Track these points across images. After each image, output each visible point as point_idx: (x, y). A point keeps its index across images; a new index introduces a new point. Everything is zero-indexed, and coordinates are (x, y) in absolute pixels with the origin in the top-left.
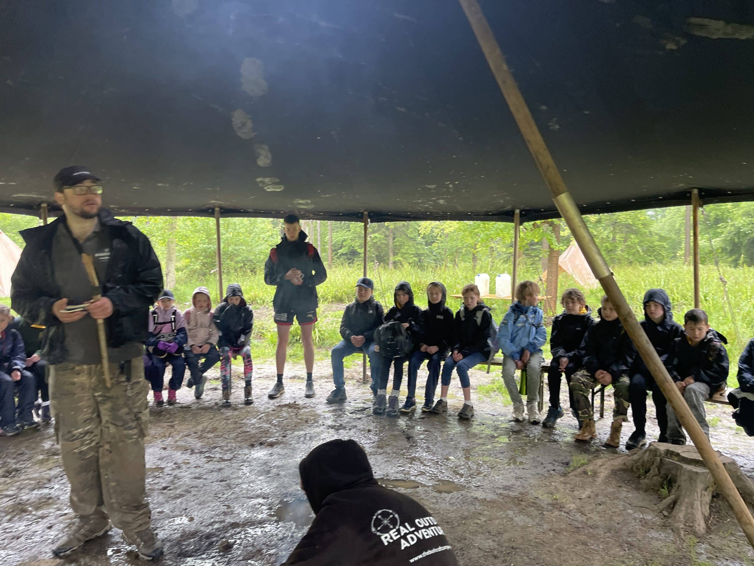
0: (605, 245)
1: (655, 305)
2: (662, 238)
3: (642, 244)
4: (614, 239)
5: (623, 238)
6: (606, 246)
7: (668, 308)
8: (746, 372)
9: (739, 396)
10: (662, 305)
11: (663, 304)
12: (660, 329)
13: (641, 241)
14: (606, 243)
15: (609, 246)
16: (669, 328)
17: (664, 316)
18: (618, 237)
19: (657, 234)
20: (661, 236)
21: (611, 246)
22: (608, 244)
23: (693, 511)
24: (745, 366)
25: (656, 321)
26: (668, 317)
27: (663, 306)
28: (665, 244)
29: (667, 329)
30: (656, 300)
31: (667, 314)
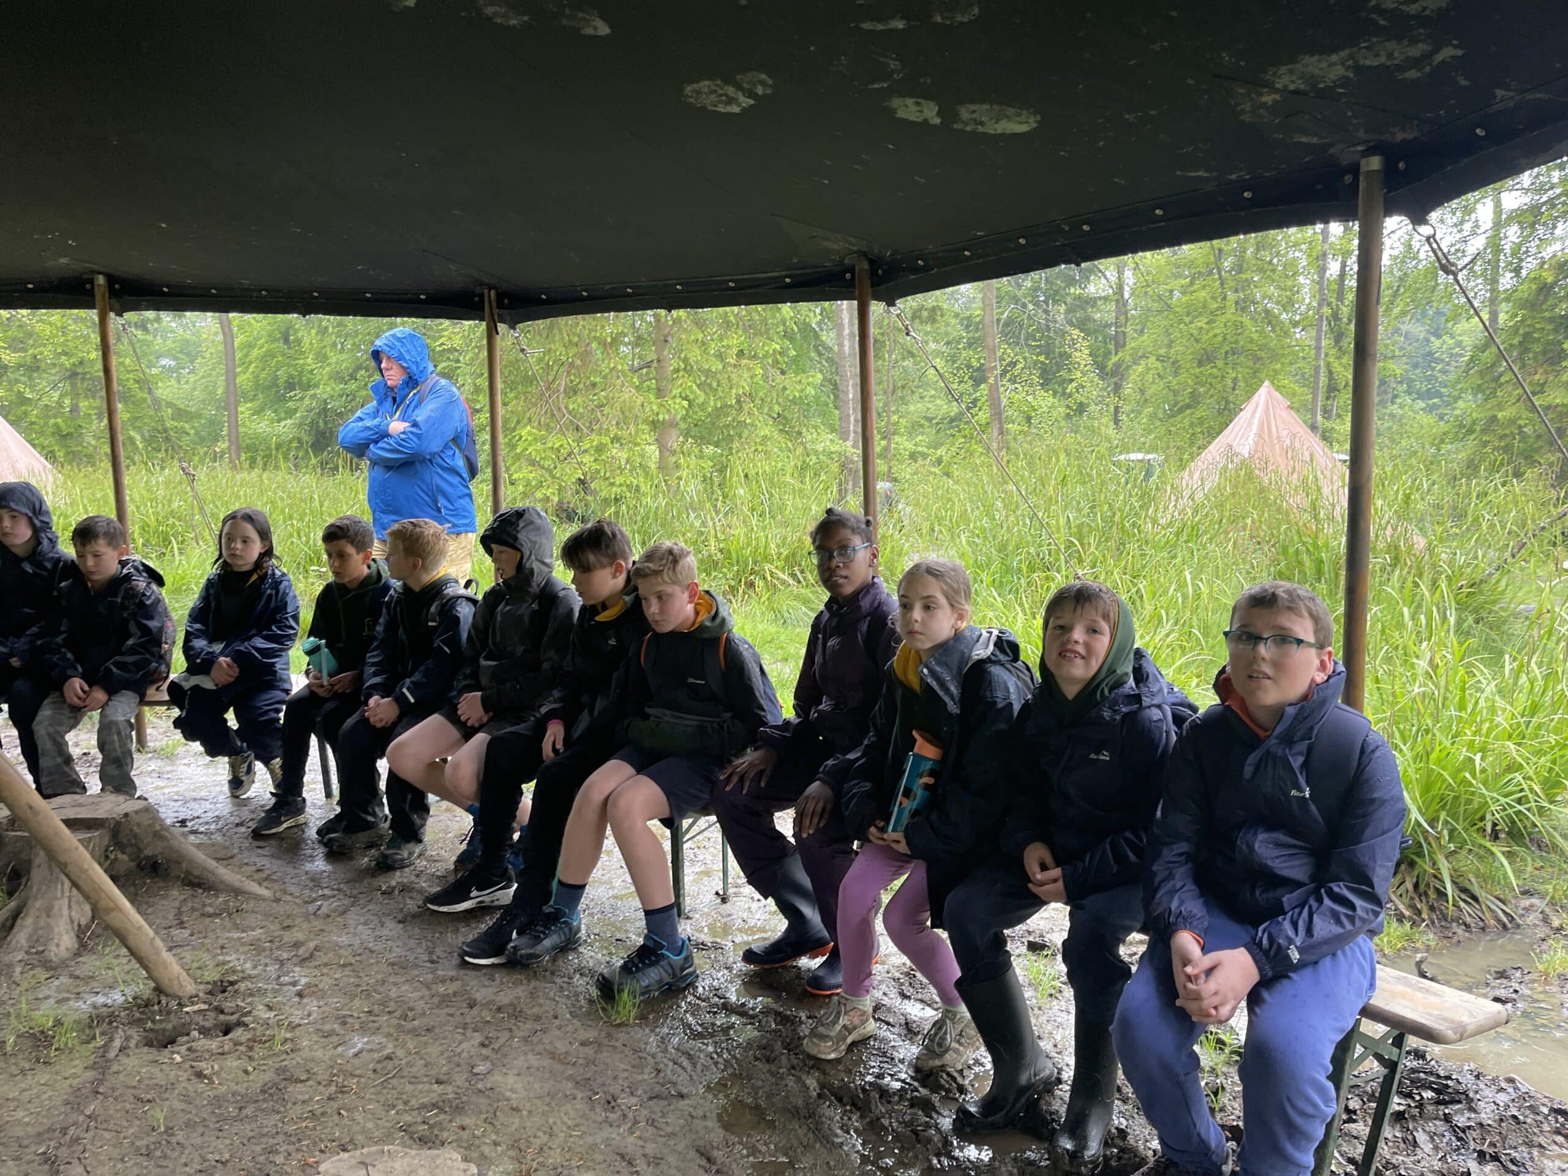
0: (52, 421)
1: (14, 517)
2: (180, 414)
3: (138, 424)
4: (74, 409)
5: (96, 408)
6: (56, 425)
7: (42, 522)
8: (198, 637)
9: (187, 685)
10: (26, 515)
11: (30, 514)
12: (28, 568)
13: (137, 418)
14: (55, 417)
15: (63, 426)
16: (49, 565)
17: (36, 539)
18: (83, 404)
19: (170, 405)
20: (179, 409)
21: (69, 426)
22: (59, 420)
23: (49, 920)
24: (198, 626)
25: (20, 552)
26: (45, 542)
27: (30, 519)
28: (187, 426)
29: (45, 569)
30: (12, 505)
31: (43, 535)
